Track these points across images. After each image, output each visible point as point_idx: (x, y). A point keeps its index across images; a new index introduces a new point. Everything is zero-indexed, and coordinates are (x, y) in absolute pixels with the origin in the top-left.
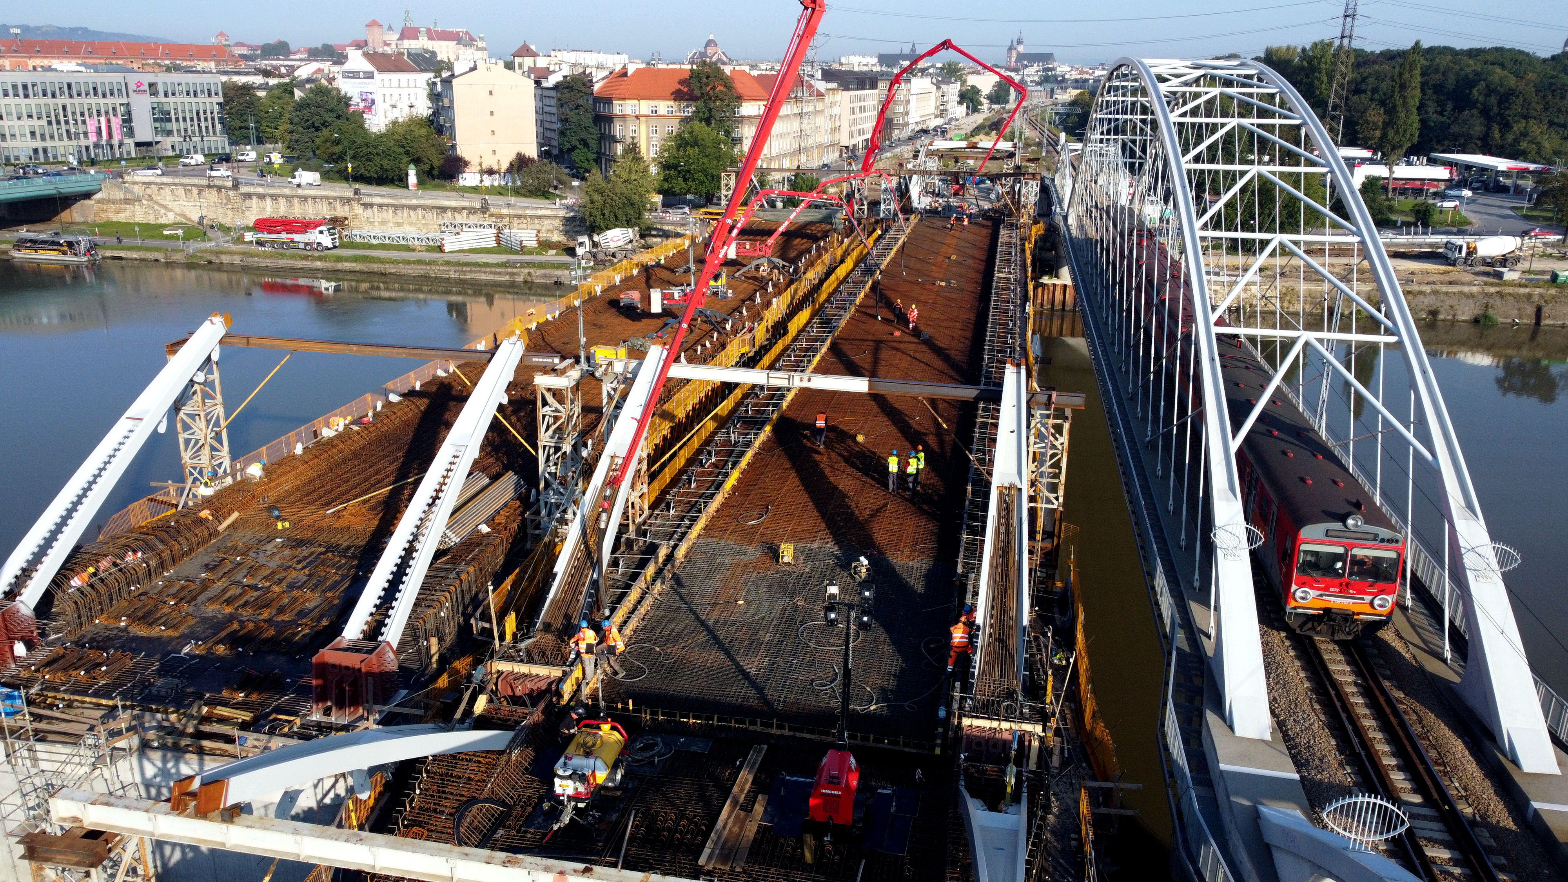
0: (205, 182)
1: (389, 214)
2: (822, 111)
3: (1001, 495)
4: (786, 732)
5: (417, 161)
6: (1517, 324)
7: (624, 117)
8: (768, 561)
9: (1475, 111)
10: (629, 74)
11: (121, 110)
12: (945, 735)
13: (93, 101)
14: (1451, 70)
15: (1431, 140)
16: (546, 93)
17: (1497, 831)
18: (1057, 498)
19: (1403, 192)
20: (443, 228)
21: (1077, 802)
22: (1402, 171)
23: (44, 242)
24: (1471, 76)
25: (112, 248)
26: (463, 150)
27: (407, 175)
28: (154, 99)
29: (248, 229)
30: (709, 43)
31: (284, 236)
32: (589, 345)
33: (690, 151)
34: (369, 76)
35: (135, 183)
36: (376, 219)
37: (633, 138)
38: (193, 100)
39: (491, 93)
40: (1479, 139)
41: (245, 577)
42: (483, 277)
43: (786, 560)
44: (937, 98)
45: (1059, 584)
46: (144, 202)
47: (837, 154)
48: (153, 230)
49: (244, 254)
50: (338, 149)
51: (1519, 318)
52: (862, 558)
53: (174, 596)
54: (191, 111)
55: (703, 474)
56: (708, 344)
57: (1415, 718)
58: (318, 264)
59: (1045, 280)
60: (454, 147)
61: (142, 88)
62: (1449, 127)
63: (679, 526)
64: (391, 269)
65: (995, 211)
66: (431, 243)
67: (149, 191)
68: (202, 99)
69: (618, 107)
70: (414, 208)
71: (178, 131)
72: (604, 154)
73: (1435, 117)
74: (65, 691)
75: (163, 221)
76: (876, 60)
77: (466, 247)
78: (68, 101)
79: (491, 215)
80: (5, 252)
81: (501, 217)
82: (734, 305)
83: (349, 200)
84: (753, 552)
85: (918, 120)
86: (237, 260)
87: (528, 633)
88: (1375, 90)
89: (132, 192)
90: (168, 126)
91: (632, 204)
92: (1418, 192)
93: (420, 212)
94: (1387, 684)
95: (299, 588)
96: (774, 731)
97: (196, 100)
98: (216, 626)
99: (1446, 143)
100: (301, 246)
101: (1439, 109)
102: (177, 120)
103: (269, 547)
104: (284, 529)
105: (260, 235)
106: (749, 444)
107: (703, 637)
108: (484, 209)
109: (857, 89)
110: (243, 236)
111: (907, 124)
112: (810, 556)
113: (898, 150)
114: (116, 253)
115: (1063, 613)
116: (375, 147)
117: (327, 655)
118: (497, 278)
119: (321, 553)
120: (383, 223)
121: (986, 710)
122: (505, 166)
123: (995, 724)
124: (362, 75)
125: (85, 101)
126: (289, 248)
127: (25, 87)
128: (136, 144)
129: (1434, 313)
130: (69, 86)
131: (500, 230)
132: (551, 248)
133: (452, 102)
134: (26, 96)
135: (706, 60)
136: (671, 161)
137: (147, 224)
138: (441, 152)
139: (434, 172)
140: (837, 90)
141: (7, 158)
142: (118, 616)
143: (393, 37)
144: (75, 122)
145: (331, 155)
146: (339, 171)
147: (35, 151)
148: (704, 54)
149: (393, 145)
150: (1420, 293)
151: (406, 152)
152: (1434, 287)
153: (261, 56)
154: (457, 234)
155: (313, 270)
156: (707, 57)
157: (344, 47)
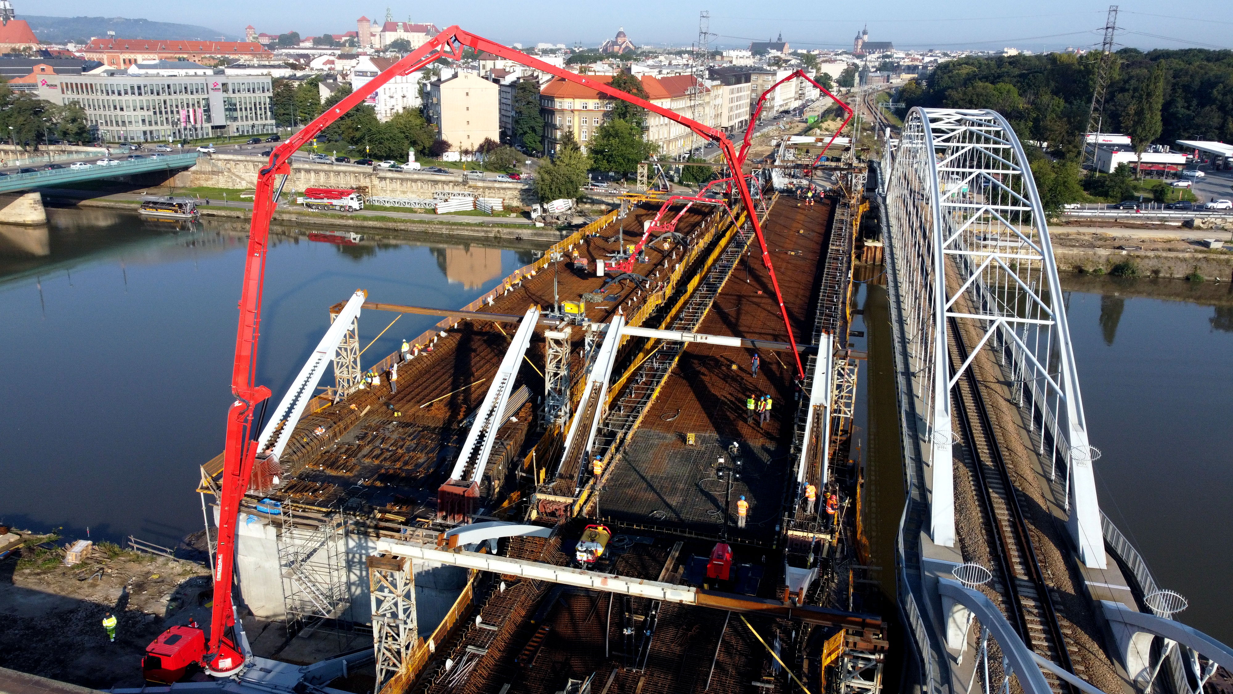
1: (397, 185)
2: (709, 102)
3: (815, 410)
4: (693, 536)
5: (414, 143)
6: (1218, 281)
7: (562, 111)
8: (679, 443)
9: (1214, 107)
11: (203, 103)
12: (778, 540)
13: (184, 97)
14: (1198, 73)
15: (1179, 128)
16: (504, 89)
17: (1064, 595)
18: (850, 411)
19: (1148, 173)
20: (435, 196)
21: (848, 577)
22: (1149, 157)
23: (163, 204)
24: (1213, 79)
26: (446, 136)
27: (408, 155)
28: (225, 95)
29: (300, 194)
31: (326, 201)
32: (560, 301)
33: (613, 141)
35: (219, 159)
36: (389, 189)
37: (569, 127)
38: (252, 95)
39: (467, 94)
40: (1216, 128)
41: (381, 444)
42: (466, 233)
43: (691, 443)
44: (797, 86)
45: (851, 461)
46: (226, 173)
48: (233, 194)
49: (299, 214)
50: (358, 135)
51: (1220, 277)
52: (735, 443)
53: (345, 453)
54: (250, 103)
55: (638, 389)
56: (635, 299)
57: (1037, 539)
58: (351, 222)
59: (869, 243)
60: (440, 133)
61: (217, 87)
62: (1193, 119)
63: (627, 421)
64: (402, 226)
65: (833, 191)
66: (427, 207)
67: (228, 166)
68: (258, 94)
69: (558, 104)
70: (415, 181)
71: (242, 117)
72: (547, 137)
73: (1183, 111)
74: (303, 503)
75: (238, 187)
76: (750, 53)
77: (453, 210)
78: (167, 97)
79: (470, 187)
80: (136, 210)
81: (476, 188)
82: (650, 267)
83: (370, 175)
84: (671, 437)
85: (782, 103)
86: (294, 218)
87: (551, 479)
88: (1135, 90)
89: (216, 166)
90: (235, 114)
91: (572, 182)
92: (1160, 173)
93: (419, 184)
94: (1026, 521)
95: (414, 450)
96: (687, 535)
97: (254, 95)
98: (373, 472)
99: (1191, 131)
100: (338, 208)
101: (1186, 105)
102: (241, 109)
103: (390, 426)
104: (398, 417)
105: (309, 200)
106: (665, 370)
107: (644, 485)
108: (465, 183)
109: (735, 84)
110: (296, 200)
111: (773, 107)
112: (704, 441)
113: (765, 130)
115: (851, 478)
116: (385, 133)
117: (444, 487)
118: (476, 234)
119: (420, 431)
120: (393, 191)
121: (801, 527)
122: (476, 147)
123: (805, 534)
124: (369, 74)
125: (179, 97)
126: (329, 209)
127: (139, 88)
128: (213, 127)
129: (1156, 272)
130: (169, 86)
131: (476, 198)
132: (512, 212)
133: (439, 100)
134: (140, 94)
135: (616, 48)
136: (598, 148)
137: (227, 189)
138: (431, 137)
139: (426, 151)
140: (720, 85)
141: (126, 139)
142: (317, 464)
143: (378, 29)
144: (172, 112)
145: (352, 138)
146: (359, 151)
147: (145, 133)
148: (615, 43)
149: (396, 131)
150: (1146, 257)
151: (407, 137)
152: (1157, 253)
153: (279, 44)
154: (446, 201)
155: (345, 226)
156: (617, 45)
157: (340, 37)
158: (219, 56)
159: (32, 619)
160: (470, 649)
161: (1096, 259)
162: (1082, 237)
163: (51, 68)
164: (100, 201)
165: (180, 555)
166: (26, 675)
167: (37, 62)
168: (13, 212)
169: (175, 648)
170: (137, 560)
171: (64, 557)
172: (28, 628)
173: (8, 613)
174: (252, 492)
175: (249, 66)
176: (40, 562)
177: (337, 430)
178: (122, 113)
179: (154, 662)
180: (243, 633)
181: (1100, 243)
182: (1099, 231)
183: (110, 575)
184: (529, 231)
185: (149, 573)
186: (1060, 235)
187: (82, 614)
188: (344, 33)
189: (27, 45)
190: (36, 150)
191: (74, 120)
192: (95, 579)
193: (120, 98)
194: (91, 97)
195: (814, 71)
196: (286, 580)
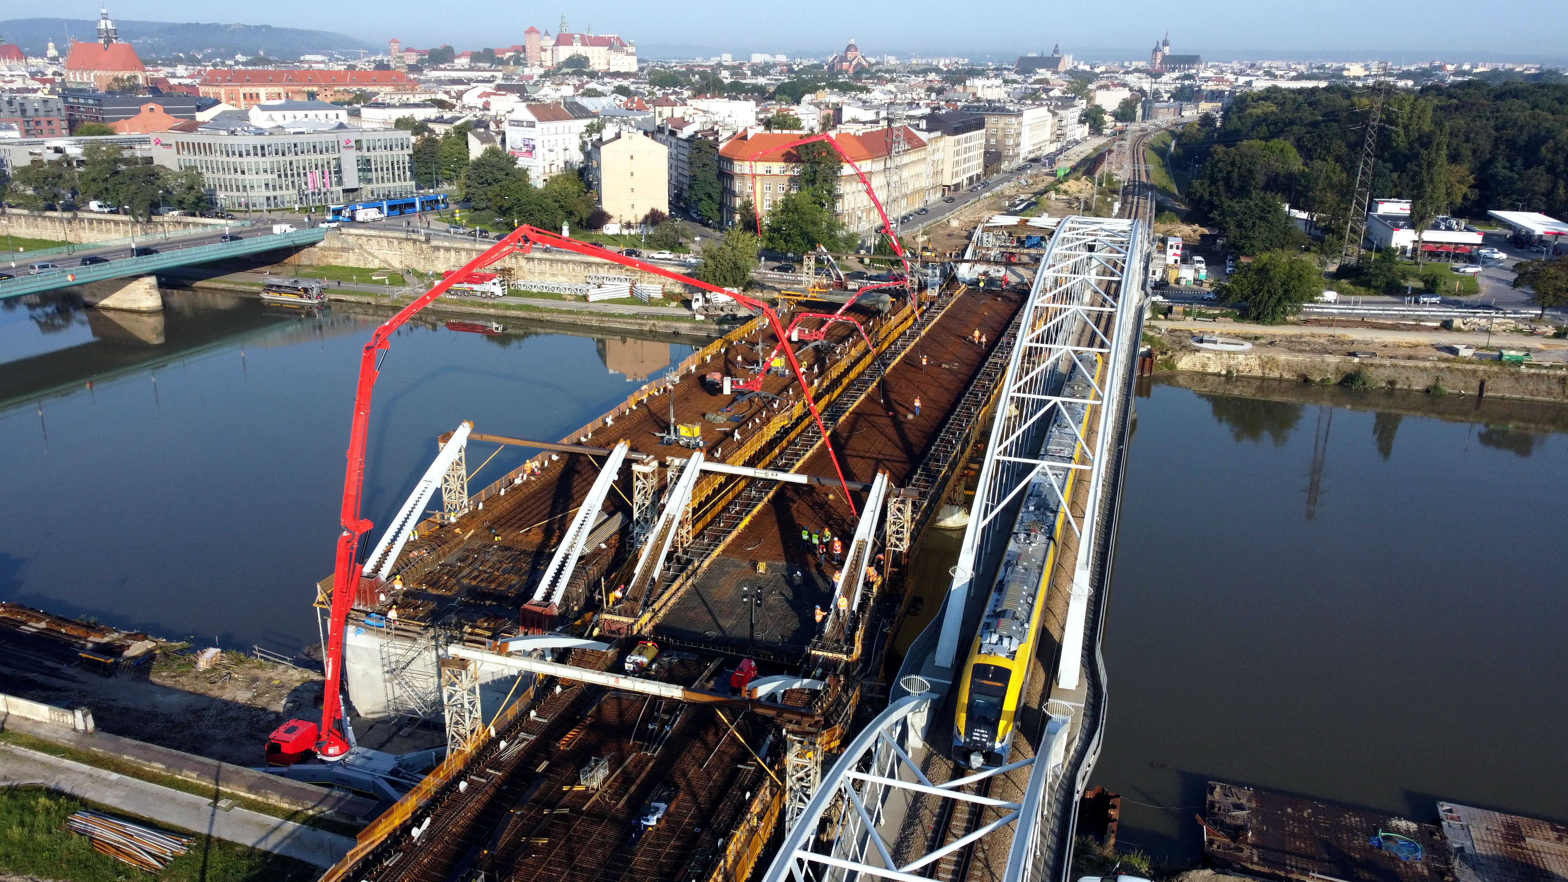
0: (403, 235)
1: (546, 267)
2: (924, 159)
3: (858, 544)
4: (731, 652)
5: (570, 214)
6: (1464, 395)
7: (742, 176)
9: (1542, 168)
10: (749, 137)
11: (333, 163)
12: (803, 658)
13: (313, 157)
14: (1527, 126)
16: (680, 143)
18: (903, 545)
19: (1437, 255)
20: (588, 280)
22: (1435, 236)
23: (287, 287)
24: (1544, 133)
25: (335, 292)
26: (607, 206)
27: (562, 229)
28: (359, 153)
30: (850, 48)
31: (466, 286)
32: (676, 424)
33: (793, 216)
34: (532, 125)
35: (350, 235)
36: (537, 271)
37: (750, 195)
38: (389, 153)
39: (632, 157)
41: (480, 566)
42: (618, 326)
44: (1053, 124)
46: (357, 250)
47: (939, 195)
48: (364, 274)
50: (506, 204)
51: (1465, 390)
52: (799, 572)
54: (387, 162)
55: (729, 518)
56: (757, 421)
58: (492, 311)
60: (600, 201)
61: (350, 144)
63: (707, 549)
64: (547, 317)
66: (578, 293)
67: (360, 242)
68: (397, 152)
69: (737, 167)
70: (567, 262)
71: (377, 179)
72: (725, 205)
73: (1504, 172)
75: (370, 266)
77: (606, 298)
78: (294, 158)
80: (258, 293)
82: (787, 382)
83: (516, 255)
84: (745, 564)
85: (1031, 148)
89: (347, 242)
90: (369, 175)
91: (739, 268)
92: (1450, 255)
93: (571, 266)
95: (508, 573)
96: (728, 652)
97: (392, 153)
98: (470, 591)
100: (479, 294)
101: (1508, 165)
102: (376, 170)
103: (491, 550)
104: (499, 541)
106: (760, 499)
107: (704, 609)
109: (963, 133)
111: (1018, 155)
114: (339, 297)
116: (537, 203)
117: (526, 606)
118: (629, 327)
119: (517, 555)
120: (542, 273)
121: (825, 648)
122: (641, 218)
124: (525, 124)
125: (306, 157)
126: (469, 295)
127: (263, 148)
128: (344, 191)
129: (1392, 383)
130: (295, 145)
131: (633, 285)
132: (673, 300)
133: (599, 164)
134: (263, 155)
135: (845, 65)
136: (775, 226)
137: (358, 268)
138: (590, 207)
139: (584, 223)
140: (940, 137)
141: (247, 205)
142: (421, 584)
143: (549, 42)
144: (299, 175)
145: (500, 207)
146: (507, 224)
147: (268, 198)
148: (844, 59)
149: (549, 201)
150: (1381, 365)
151: (561, 207)
152: (1395, 361)
153: (428, 61)
154: (599, 287)
155: (486, 315)
156: (847, 61)
157: (504, 52)
158: (355, 89)
159: (171, 715)
160: (522, 735)
161: (1323, 366)
162: (1317, 340)
163: (161, 108)
164: (219, 282)
165: (299, 663)
166: (174, 751)
167: (146, 101)
168: (128, 297)
169: (293, 737)
170: (261, 667)
171: (196, 663)
172: (168, 722)
173: (150, 709)
174: (361, 608)
175: (389, 106)
176: (175, 666)
177: (441, 552)
178: (243, 177)
179: (275, 748)
180: (350, 728)
181: (1335, 347)
182: (1338, 332)
183: (236, 680)
184: (688, 325)
185: (271, 679)
186: (1291, 336)
187: (213, 712)
188: (509, 46)
189: (132, 73)
190: (149, 221)
191: (191, 188)
192: (224, 683)
193: (241, 159)
194: (209, 158)
195: (1085, 101)
196: (389, 685)
